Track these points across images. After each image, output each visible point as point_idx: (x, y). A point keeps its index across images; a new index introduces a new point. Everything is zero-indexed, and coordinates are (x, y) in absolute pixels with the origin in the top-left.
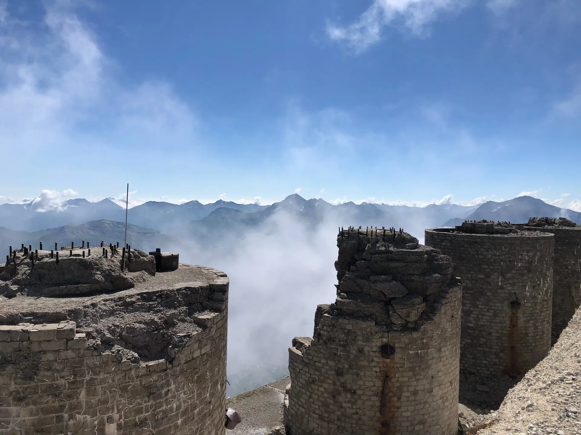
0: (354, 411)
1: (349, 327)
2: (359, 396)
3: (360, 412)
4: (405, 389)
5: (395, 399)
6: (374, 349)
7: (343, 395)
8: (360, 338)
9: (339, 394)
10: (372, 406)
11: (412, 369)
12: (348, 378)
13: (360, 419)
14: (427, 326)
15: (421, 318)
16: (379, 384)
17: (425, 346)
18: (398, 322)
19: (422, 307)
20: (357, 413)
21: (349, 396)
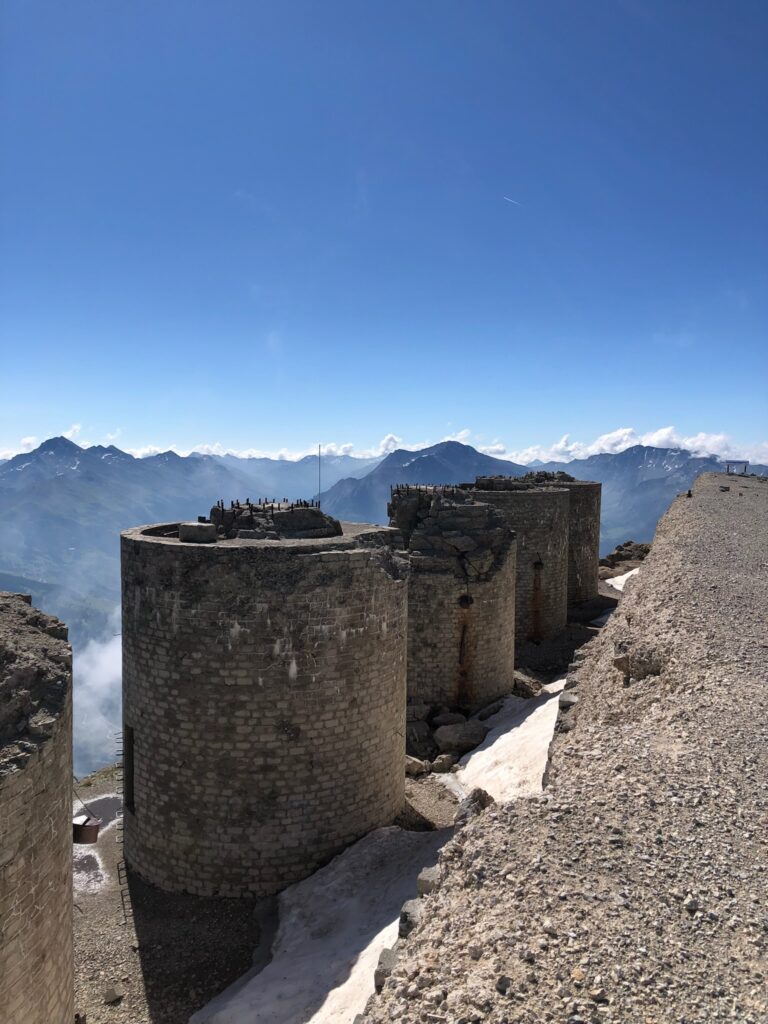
0: (435, 665)
1: (429, 582)
2: (440, 649)
3: (441, 665)
4: (480, 637)
5: (472, 648)
6: (453, 601)
7: (424, 650)
8: (440, 592)
9: (420, 650)
10: (452, 658)
11: (486, 618)
12: (428, 633)
13: (441, 671)
14: (496, 577)
15: (491, 569)
16: (458, 635)
17: (496, 596)
18: (473, 574)
19: (491, 559)
20: (438, 666)
21: (430, 650)
